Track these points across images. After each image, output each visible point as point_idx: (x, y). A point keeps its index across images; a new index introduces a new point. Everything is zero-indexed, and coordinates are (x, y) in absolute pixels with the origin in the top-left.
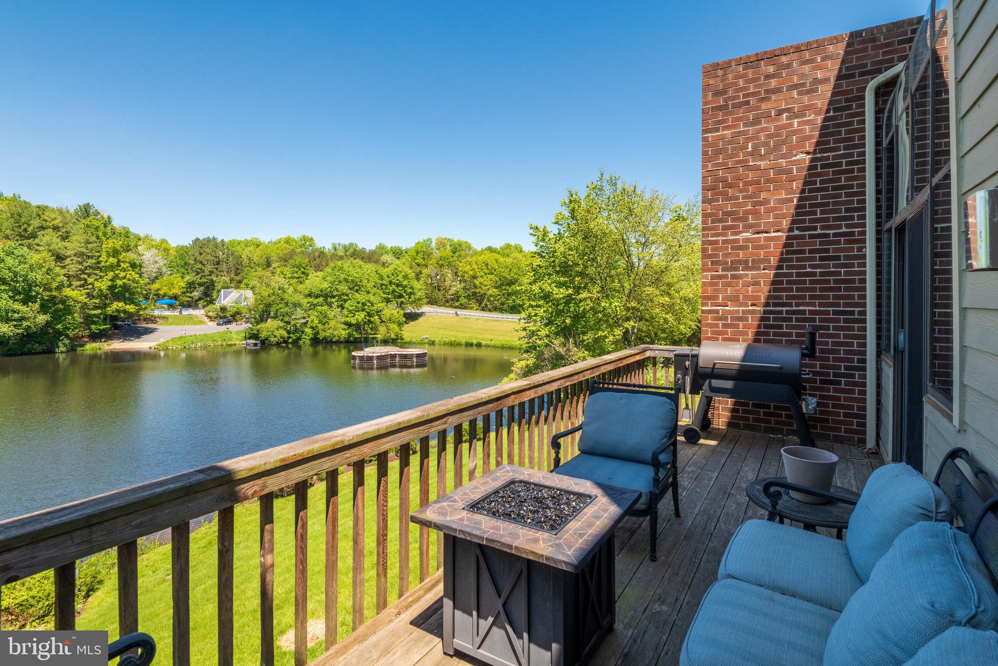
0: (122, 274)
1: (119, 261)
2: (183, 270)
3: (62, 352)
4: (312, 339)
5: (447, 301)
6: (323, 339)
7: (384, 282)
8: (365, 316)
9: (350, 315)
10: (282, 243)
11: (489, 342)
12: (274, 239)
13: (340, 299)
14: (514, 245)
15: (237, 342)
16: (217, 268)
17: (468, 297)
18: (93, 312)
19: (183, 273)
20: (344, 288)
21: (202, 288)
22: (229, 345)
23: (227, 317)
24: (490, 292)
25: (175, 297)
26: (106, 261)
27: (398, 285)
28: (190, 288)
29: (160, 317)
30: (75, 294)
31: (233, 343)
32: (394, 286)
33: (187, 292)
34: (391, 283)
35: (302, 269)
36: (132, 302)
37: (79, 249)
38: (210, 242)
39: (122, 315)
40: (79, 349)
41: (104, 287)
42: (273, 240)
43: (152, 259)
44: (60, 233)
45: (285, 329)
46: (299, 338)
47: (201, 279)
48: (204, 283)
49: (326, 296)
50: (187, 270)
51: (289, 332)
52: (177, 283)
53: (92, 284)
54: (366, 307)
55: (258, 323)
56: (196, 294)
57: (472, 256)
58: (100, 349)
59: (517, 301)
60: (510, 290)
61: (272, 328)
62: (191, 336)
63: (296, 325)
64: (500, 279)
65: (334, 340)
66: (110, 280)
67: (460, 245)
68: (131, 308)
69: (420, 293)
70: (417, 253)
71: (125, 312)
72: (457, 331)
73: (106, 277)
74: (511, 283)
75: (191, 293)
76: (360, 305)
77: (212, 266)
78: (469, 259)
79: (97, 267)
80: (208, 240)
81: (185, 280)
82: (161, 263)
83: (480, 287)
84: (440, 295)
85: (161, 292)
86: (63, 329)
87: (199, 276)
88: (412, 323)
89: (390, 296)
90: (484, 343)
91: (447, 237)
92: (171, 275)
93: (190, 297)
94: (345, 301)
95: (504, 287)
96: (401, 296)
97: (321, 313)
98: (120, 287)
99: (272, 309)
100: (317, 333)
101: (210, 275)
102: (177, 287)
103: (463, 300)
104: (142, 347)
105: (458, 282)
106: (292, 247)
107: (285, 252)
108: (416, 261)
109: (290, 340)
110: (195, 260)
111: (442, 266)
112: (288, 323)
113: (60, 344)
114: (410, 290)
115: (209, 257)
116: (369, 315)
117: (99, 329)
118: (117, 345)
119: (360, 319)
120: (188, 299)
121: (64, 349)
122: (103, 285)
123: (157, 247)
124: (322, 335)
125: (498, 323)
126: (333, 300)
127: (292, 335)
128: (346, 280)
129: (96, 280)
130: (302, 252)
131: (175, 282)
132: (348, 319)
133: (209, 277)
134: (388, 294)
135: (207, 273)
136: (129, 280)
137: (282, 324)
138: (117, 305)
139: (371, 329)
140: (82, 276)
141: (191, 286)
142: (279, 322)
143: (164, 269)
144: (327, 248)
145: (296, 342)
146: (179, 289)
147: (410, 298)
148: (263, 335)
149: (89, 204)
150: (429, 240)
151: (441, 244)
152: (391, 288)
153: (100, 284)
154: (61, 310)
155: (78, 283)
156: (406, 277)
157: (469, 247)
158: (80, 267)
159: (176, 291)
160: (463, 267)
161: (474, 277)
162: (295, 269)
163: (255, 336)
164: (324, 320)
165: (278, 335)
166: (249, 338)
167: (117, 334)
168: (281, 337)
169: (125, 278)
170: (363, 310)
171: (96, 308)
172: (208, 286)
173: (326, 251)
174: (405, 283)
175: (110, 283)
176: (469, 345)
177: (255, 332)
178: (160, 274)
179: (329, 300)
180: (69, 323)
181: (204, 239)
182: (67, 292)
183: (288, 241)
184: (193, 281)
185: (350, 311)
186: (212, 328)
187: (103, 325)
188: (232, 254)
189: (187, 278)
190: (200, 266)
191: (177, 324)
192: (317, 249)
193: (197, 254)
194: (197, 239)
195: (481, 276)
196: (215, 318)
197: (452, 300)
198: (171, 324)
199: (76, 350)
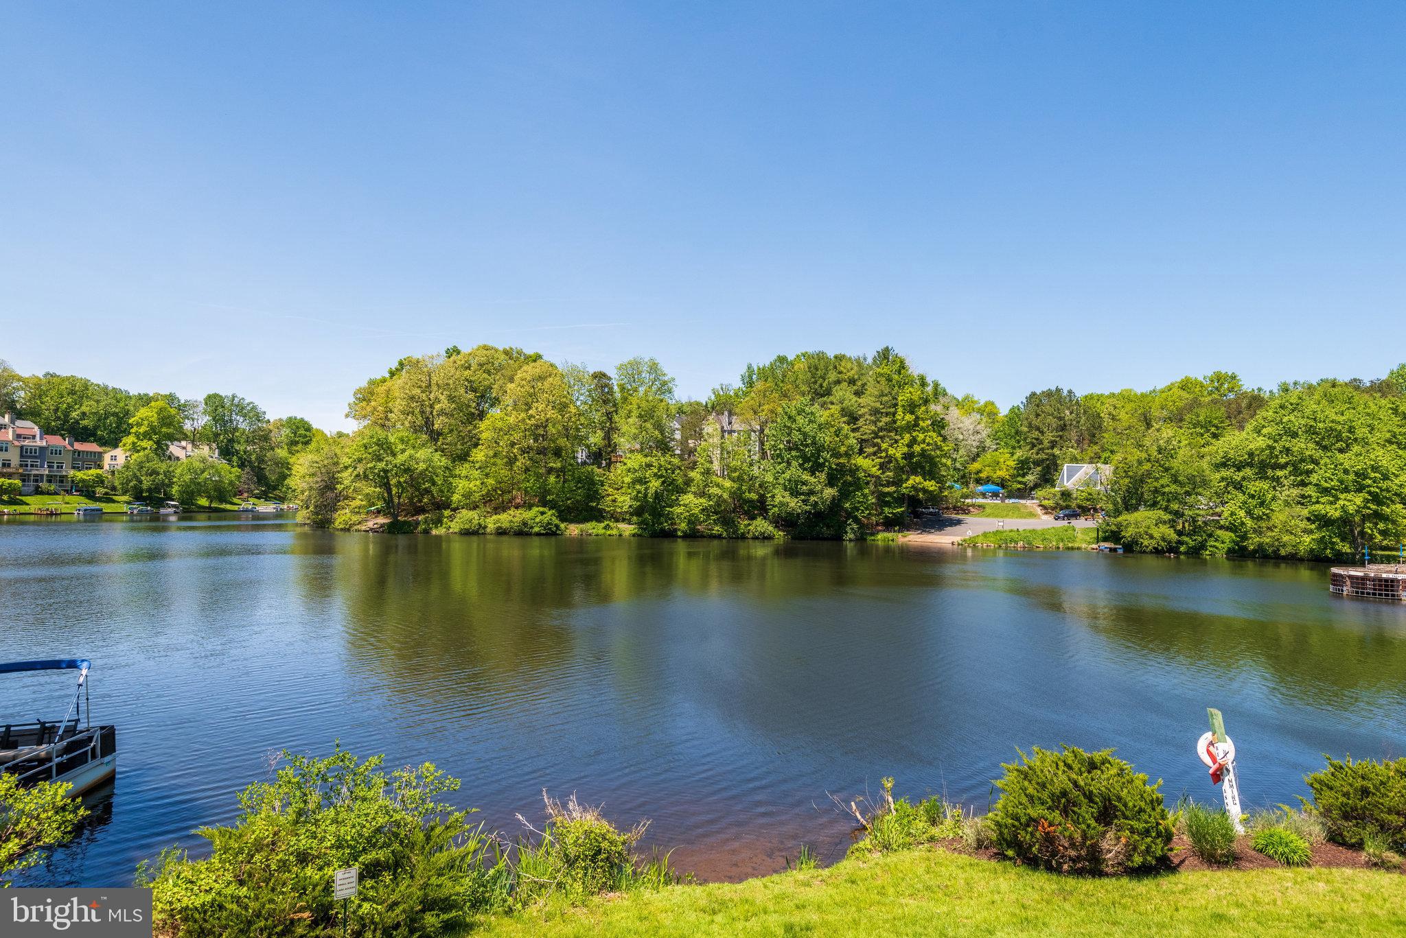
0: (921, 436)
1: (917, 418)
2: (1013, 442)
3: (850, 540)
4: (1231, 551)
6: (1255, 551)
8: (1367, 501)
9: (1324, 500)
10: (1175, 390)
12: (1160, 386)
13: (1296, 471)
15: (1084, 546)
16: (1061, 437)
18: (887, 490)
19: (1014, 448)
20: (1304, 446)
21: (1039, 468)
22: (1068, 548)
23: (1069, 508)
25: (1002, 484)
26: (903, 419)
28: (1022, 469)
29: (973, 505)
30: (867, 464)
31: (1076, 545)
33: (1018, 475)
35: (1213, 429)
36: (934, 476)
37: (873, 404)
38: (1054, 395)
39: (921, 496)
40: (869, 538)
41: (899, 455)
42: (1158, 388)
43: (971, 427)
44: (855, 388)
45: (1173, 527)
46: (1203, 546)
47: (1037, 454)
48: (1043, 460)
49: (1264, 466)
50: (1019, 442)
51: (1180, 533)
52: (1004, 462)
53: (886, 451)
54: (1368, 481)
55: (1117, 512)
56: (1031, 478)
58: (893, 540)
61: (1146, 523)
62: (1011, 531)
63: (1194, 521)
65: (1283, 552)
66: (907, 445)
68: (931, 485)
71: (925, 491)
73: (902, 441)
75: (1024, 475)
76: (1352, 477)
77: (1054, 433)
79: (891, 427)
80: (1049, 394)
81: (1015, 457)
82: (984, 434)
85: (984, 475)
86: (852, 509)
87: (1035, 451)
92: (996, 450)
93: (1020, 483)
94: (1308, 473)
97: (1252, 496)
98: (917, 456)
99: (1146, 488)
100: (1244, 537)
101: (1052, 448)
102: (1004, 467)
104: (943, 541)
106: (1192, 396)
107: (1180, 404)
109: (1182, 549)
110: (1030, 426)
112: (1178, 514)
113: (848, 529)
115: (1050, 419)
116: (1376, 499)
117: (892, 513)
118: (915, 539)
119: (1351, 508)
120: (1019, 486)
121: (852, 536)
122: (898, 452)
123: (981, 412)
124: (1252, 543)
126: (1280, 473)
127: (1185, 539)
128: (1311, 431)
129: (891, 446)
130: (1214, 402)
131: (1002, 460)
132: (1318, 506)
133: (1050, 451)
135: (1046, 442)
136: (928, 444)
137: (1167, 517)
138: (915, 480)
139: (1384, 533)
140: (876, 441)
141: (1023, 466)
142: (1161, 512)
143: (988, 443)
144: (1267, 389)
145: (1196, 552)
146: (1007, 470)
148: (1128, 533)
149: (887, 348)
153: (894, 451)
154: (850, 484)
155: (871, 450)
158: (873, 428)
159: (1002, 473)
162: (1198, 430)
163: (1114, 536)
164: (1259, 512)
165: (1156, 535)
166: (1105, 539)
167: (916, 524)
168: (1163, 539)
169: (924, 441)
170: (1360, 490)
171: (888, 484)
172: (1048, 465)
173: (1263, 395)
175: (906, 449)
177: (1114, 528)
178: (983, 449)
179: (1271, 473)
180: (859, 502)
181: (1044, 392)
182: (860, 461)
183: (1185, 385)
184: (1027, 459)
185: (1325, 491)
186: (1046, 522)
187: (898, 507)
188: (1085, 412)
189: (1019, 453)
190: (1036, 434)
191: (996, 516)
192: (1246, 393)
193: (1032, 417)
194: (1034, 394)
196: (1053, 509)
198: (988, 516)
199: (866, 539)
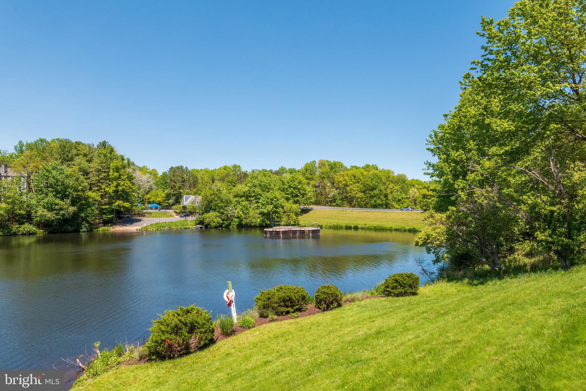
0: (122, 183)
1: (120, 174)
2: (164, 187)
3: (84, 232)
4: (238, 225)
5: (327, 203)
6: (245, 225)
7: (286, 187)
8: (273, 207)
9: (263, 207)
10: (222, 169)
11: (363, 226)
13: (256, 198)
14: (371, 165)
15: (191, 227)
16: (183, 185)
17: (342, 199)
18: (104, 207)
19: (164, 189)
20: (258, 190)
21: (175, 197)
22: (185, 228)
23: (186, 213)
24: (358, 195)
25: (159, 203)
26: (113, 175)
27: (294, 188)
28: (168, 197)
29: (147, 213)
30: (94, 195)
31: (188, 227)
32: (292, 189)
33: (166, 200)
34: (290, 187)
35: (233, 184)
36: (127, 200)
37: (97, 167)
38: (180, 168)
39: (122, 209)
40: (95, 230)
41: (111, 191)
42: (217, 168)
43: (146, 180)
44: (87, 158)
45: (221, 218)
46: (230, 224)
47: (174, 191)
48: (176, 194)
49: (247, 196)
50: (166, 186)
51: (223, 220)
52: (161, 194)
53: (104, 189)
54: (274, 202)
55: (203, 214)
56: (171, 201)
57: (344, 171)
58: (107, 230)
59: (378, 201)
60: (372, 194)
61: (212, 217)
63: (227, 216)
64: (364, 186)
65: (252, 225)
66: (115, 187)
67: (335, 164)
68: (127, 205)
69: (310, 194)
70: (306, 170)
71: (124, 207)
72: (338, 219)
73: (112, 185)
74: (373, 189)
75: (168, 200)
76: (270, 200)
77: (180, 183)
78: (342, 173)
79: (107, 178)
80: (178, 168)
81: (165, 193)
82: (152, 183)
83: (351, 192)
84: (323, 198)
85: (151, 200)
86: (85, 216)
87: (173, 190)
88: (304, 215)
89: (289, 196)
90: (360, 226)
91: (326, 160)
92: (157, 189)
93: (167, 203)
94: (259, 199)
95: (367, 192)
96: (297, 196)
97: (244, 207)
98: (120, 191)
99: (212, 204)
100: (242, 221)
102: (160, 197)
103: (338, 202)
104: (133, 229)
105: (335, 189)
106: (227, 172)
107: (224, 175)
108: (306, 176)
109: (224, 226)
110: (171, 180)
111: (323, 178)
112: (223, 213)
113: (83, 226)
114: (303, 192)
115: (179, 178)
116: (276, 207)
117: (107, 218)
118: (119, 229)
119: (270, 210)
120: (166, 204)
121: (85, 230)
122: (110, 190)
123: (150, 173)
124: (244, 223)
125: (368, 213)
126: (252, 199)
127: (225, 222)
128: (260, 185)
129: (107, 187)
130: (234, 174)
131: (159, 194)
132: (262, 209)
133: (179, 190)
134: (288, 194)
135: (177, 187)
136: (126, 186)
137: (219, 214)
138: (119, 202)
139: (277, 217)
140: (98, 184)
141: (168, 196)
142: (217, 213)
143: (153, 186)
144: (249, 171)
145: (228, 226)
146: (162, 198)
147: (303, 197)
148: (206, 221)
149: (105, 141)
150: (314, 162)
151: (322, 164)
152: (290, 190)
153: (108, 189)
154: (84, 205)
155: (96, 188)
156: (300, 182)
157: (341, 166)
158: (97, 178)
159: (159, 199)
160: (338, 177)
161: (346, 185)
162: (229, 184)
163: (202, 223)
164: (246, 212)
165: (216, 221)
166: (199, 224)
167: (120, 222)
168: (218, 223)
169: (123, 185)
170: (272, 204)
171: (105, 204)
172: (178, 196)
173: (248, 173)
174: (299, 187)
175: (114, 188)
176: (348, 228)
177: (202, 219)
178: (151, 189)
179: (249, 199)
180: (89, 213)
181: (176, 167)
182: (90, 193)
183: (225, 168)
184: (170, 193)
185: (263, 205)
186: (177, 218)
187: (110, 215)
188: (192, 176)
189: (166, 191)
190: (173, 183)
192: (243, 172)
193: (172, 176)
194: (172, 167)
195: (351, 184)
196: (180, 213)
197: (331, 202)
198: (153, 217)
199: (93, 231)
